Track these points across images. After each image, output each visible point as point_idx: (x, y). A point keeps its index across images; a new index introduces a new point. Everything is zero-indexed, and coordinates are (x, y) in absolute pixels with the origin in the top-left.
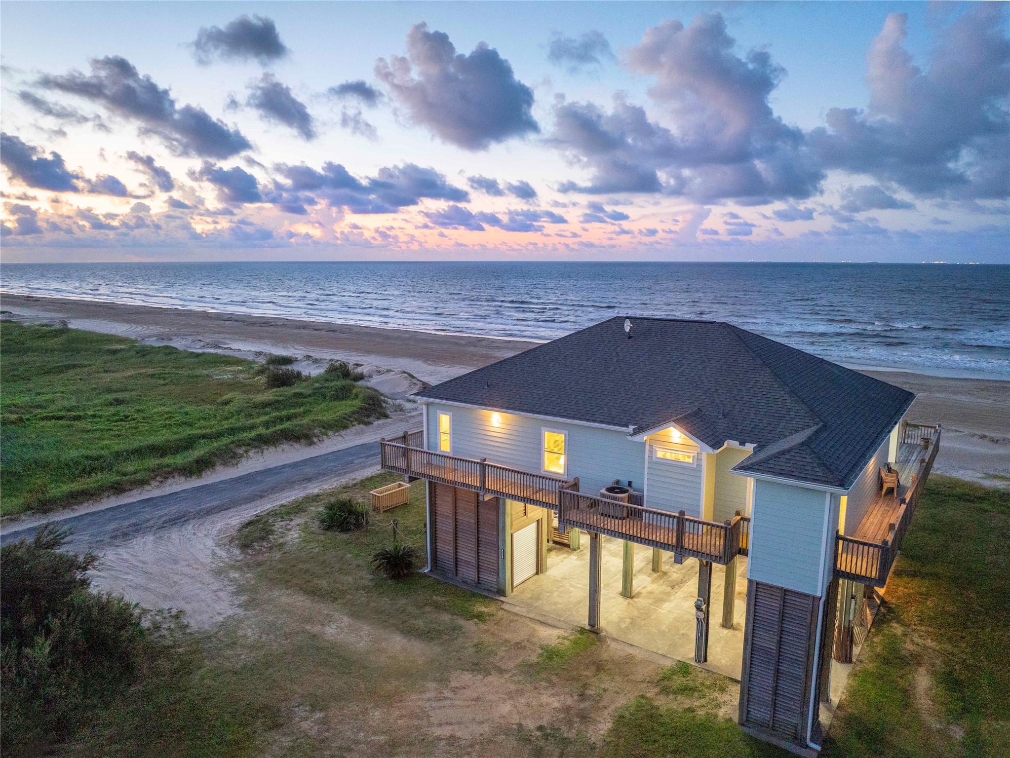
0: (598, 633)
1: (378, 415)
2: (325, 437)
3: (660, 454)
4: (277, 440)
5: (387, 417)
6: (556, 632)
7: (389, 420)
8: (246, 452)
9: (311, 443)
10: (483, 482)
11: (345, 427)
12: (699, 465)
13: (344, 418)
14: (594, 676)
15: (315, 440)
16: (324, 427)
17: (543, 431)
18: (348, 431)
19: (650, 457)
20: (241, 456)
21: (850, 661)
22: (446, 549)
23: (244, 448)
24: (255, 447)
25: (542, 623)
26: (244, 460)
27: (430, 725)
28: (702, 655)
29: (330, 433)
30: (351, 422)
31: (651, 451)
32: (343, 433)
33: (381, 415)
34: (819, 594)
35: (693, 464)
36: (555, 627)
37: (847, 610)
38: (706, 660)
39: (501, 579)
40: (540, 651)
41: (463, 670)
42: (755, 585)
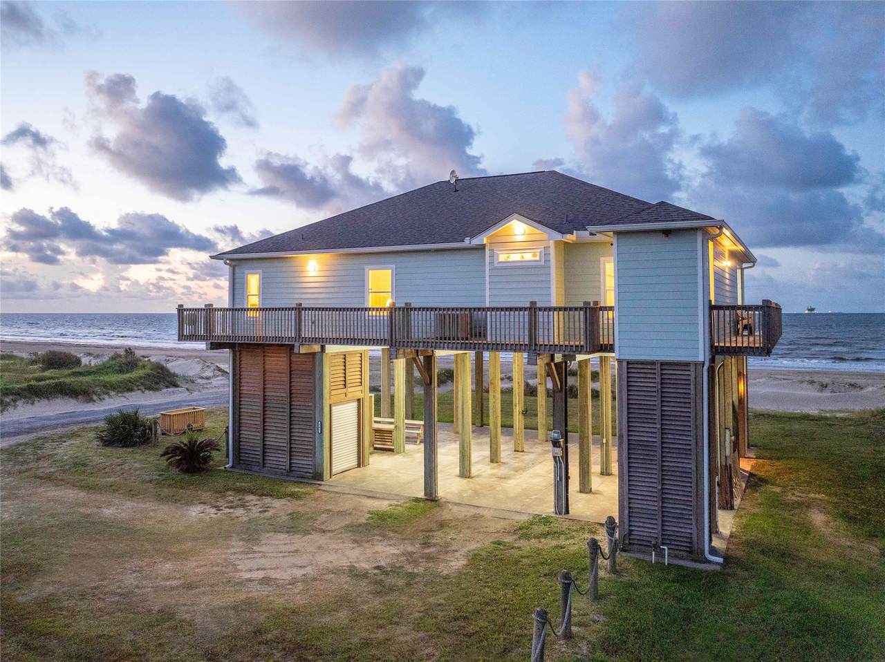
0: (436, 501)
1: (167, 383)
2: (106, 397)
3: (502, 257)
4: (51, 393)
5: (176, 386)
6: (386, 503)
7: (179, 389)
8: (14, 401)
9: (91, 400)
10: (299, 330)
11: (131, 390)
12: (547, 261)
13: (130, 382)
14: (438, 530)
15: (95, 397)
16: (105, 386)
17: (367, 270)
18: (133, 393)
19: (491, 263)
20: (8, 404)
21: (732, 508)
22: (251, 436)
23: (11, 397)
24: (25, 398)
25: (369, 497)
26: (11, 409)
27: (237, 571)
28: (563, 505)
29: (112, 393)
30: (138, 386)
31: (492, 256)
32: (126, 394)
33: (171, 384)
34: (701, 359)
35: (540, 261)
36: (383, 499)
37: (722, 444)
38: (567, 512)
39: (318, 459)
40: (369, 515)
41: (275, 532)
42: (625, 364)
